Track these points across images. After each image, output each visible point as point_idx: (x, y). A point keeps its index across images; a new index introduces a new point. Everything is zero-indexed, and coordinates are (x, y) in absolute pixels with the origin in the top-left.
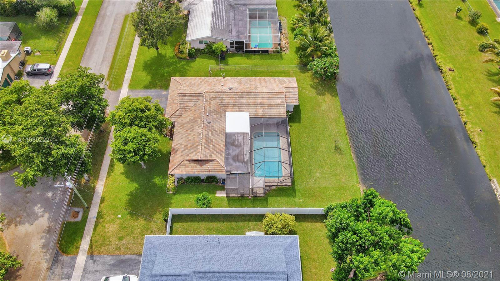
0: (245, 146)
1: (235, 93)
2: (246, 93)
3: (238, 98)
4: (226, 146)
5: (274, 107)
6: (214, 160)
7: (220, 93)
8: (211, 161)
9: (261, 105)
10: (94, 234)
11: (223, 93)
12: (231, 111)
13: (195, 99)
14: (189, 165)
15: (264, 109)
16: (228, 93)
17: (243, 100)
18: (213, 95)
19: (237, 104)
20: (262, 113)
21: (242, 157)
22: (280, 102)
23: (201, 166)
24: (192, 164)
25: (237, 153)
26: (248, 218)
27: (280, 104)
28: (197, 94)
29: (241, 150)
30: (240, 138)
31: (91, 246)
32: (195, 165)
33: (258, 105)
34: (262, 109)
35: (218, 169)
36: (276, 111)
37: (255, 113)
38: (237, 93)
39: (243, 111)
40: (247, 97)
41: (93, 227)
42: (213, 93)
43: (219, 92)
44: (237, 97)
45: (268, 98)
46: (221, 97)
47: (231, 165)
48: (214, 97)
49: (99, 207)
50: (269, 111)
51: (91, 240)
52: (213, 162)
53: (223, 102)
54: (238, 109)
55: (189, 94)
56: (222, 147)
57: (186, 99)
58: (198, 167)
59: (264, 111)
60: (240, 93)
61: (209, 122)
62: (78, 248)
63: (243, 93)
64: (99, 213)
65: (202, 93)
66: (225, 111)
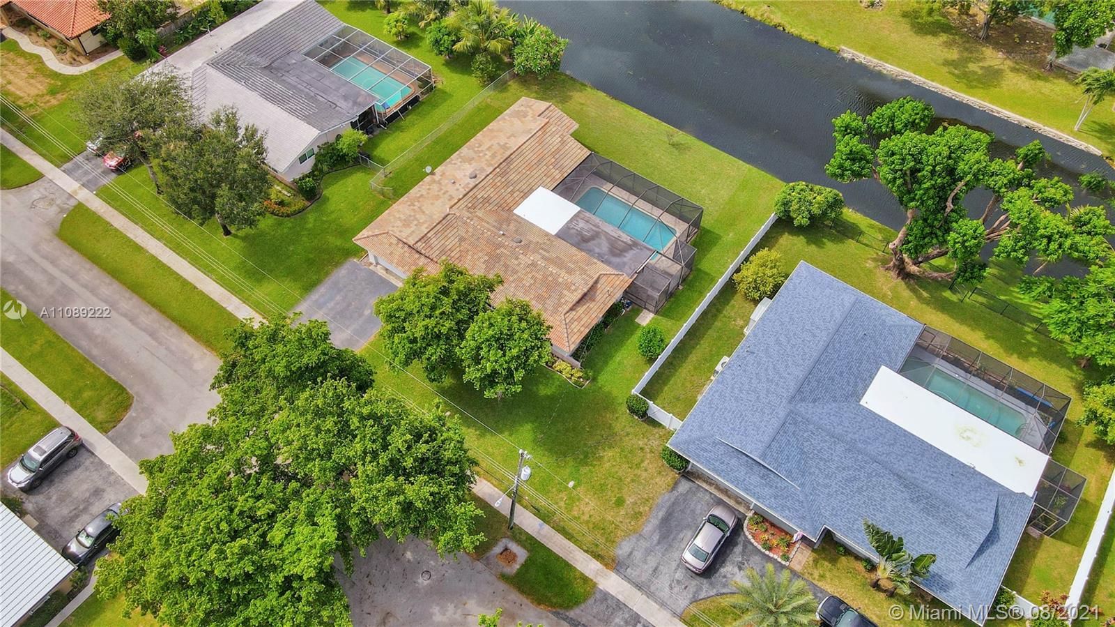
0: (601, 227)
1: (491, 176)
2: (504, 164)
3: (503, 180)
4: (582, 250)
5: (561, 153)
6: (599, 277)
7: (471, 194)
8: (596, 282)
9: (544, 163)
10: (577, 542)
11: (475, 190)
12: (517, 204)
13: (448, 231)
14: (578, 314)
15: (554, 165)
16: (482, 184)
17: (513, 176)
18: (466, 204)
19: (512, 188)
20: (557, 171)
21: (620, 243)
22: (560, 139)
23: (594, 300)
24: (581, 310)
25: (607, 245)
26: (714, 310)
27: (563, 142)
29: (606, 237)
30: (582, 224)
31: (598, 557)
32: (585, 307)
33: (540, 166)
34: (551, 167)
35: (618, 282)
36: (569, 155)
37: (549, 180)
38: (494, 173)
39: (531, 191)
40: (512, 167)
42: (461, 202)
43: (468, 192)
44: (499, 178)
45: (539, 147)
47: (625, 264)
48: (470, 205)
50: (562, 162)
51: (586, 551)
52: (601, 281)
54: (522, 194)
55: (432, 232)
56: (580, 255)
57: (436, 243)
59: (556, 167)
60: (498, 170)
61: (518, 240)
63: (502, 166)
64: (538, 513)
65: (447, 216)
66: (510, 211)
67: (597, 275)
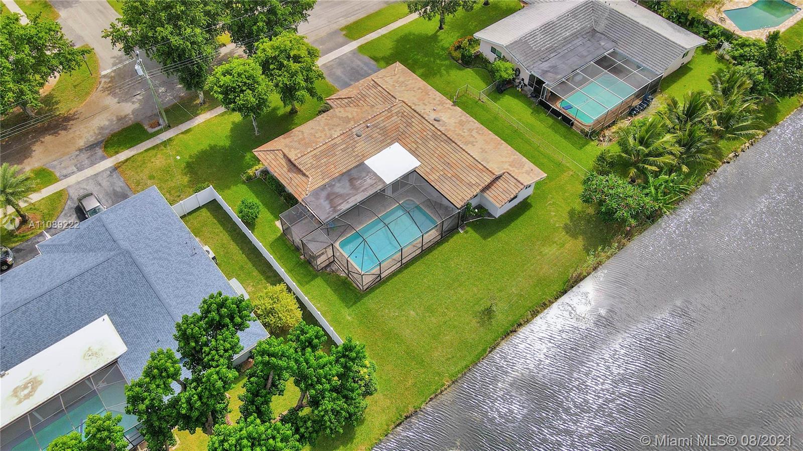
1: (433, 128)
2: (446, 138)
3: (429, 137)
4: (343, 175)
5: (458, 182)
6: (307, 176)
7: (416, 114)
8: (304, 175)
9: (446, 168)
10: (142, 153)
11: (420, 117)
12: (404, 145)
13: (381, 99)
14: (280, 159)
15: (445, 176)
16: (425, 122)
17: (432, 144)
18: (406, 111)
19: (420, 142)
20: (437, 178)
21: (341, 202)
22: (474, 182)
24: (283, 162)
25: (342, 193)
26: (270, 274)
27: (470, 185)
28: (390, 96)
29: (350, 194)
30: (369, 182)
31: (126, 161)
32: (285, 165)
33: (443, 165)
34: (442, 173)
36: (455, 189)
37: (428, 170)
38: (436, 131)
39: (416, 155)
40: (442, 143)
41: (150, 146)
42: (409, 108)
44: (431, 134)
45: (465, 166)
46: (413, 120)
47: (319, 198)
48: (405, 114)
49: (177, 135)
50: (448, 183)
51: (133, 156)
53: (408, 127)
54: (413, 149)
55: (381, 89)
57: (372, 92)
58: (285, 169)
59: (441, 177)
60: (439, 133)
61: (359, 134)
62: (117, 153)
63: (443, 136)
64: (170, 140)
65: (396, 99)
66: (398, 140)
67: (309, 176)
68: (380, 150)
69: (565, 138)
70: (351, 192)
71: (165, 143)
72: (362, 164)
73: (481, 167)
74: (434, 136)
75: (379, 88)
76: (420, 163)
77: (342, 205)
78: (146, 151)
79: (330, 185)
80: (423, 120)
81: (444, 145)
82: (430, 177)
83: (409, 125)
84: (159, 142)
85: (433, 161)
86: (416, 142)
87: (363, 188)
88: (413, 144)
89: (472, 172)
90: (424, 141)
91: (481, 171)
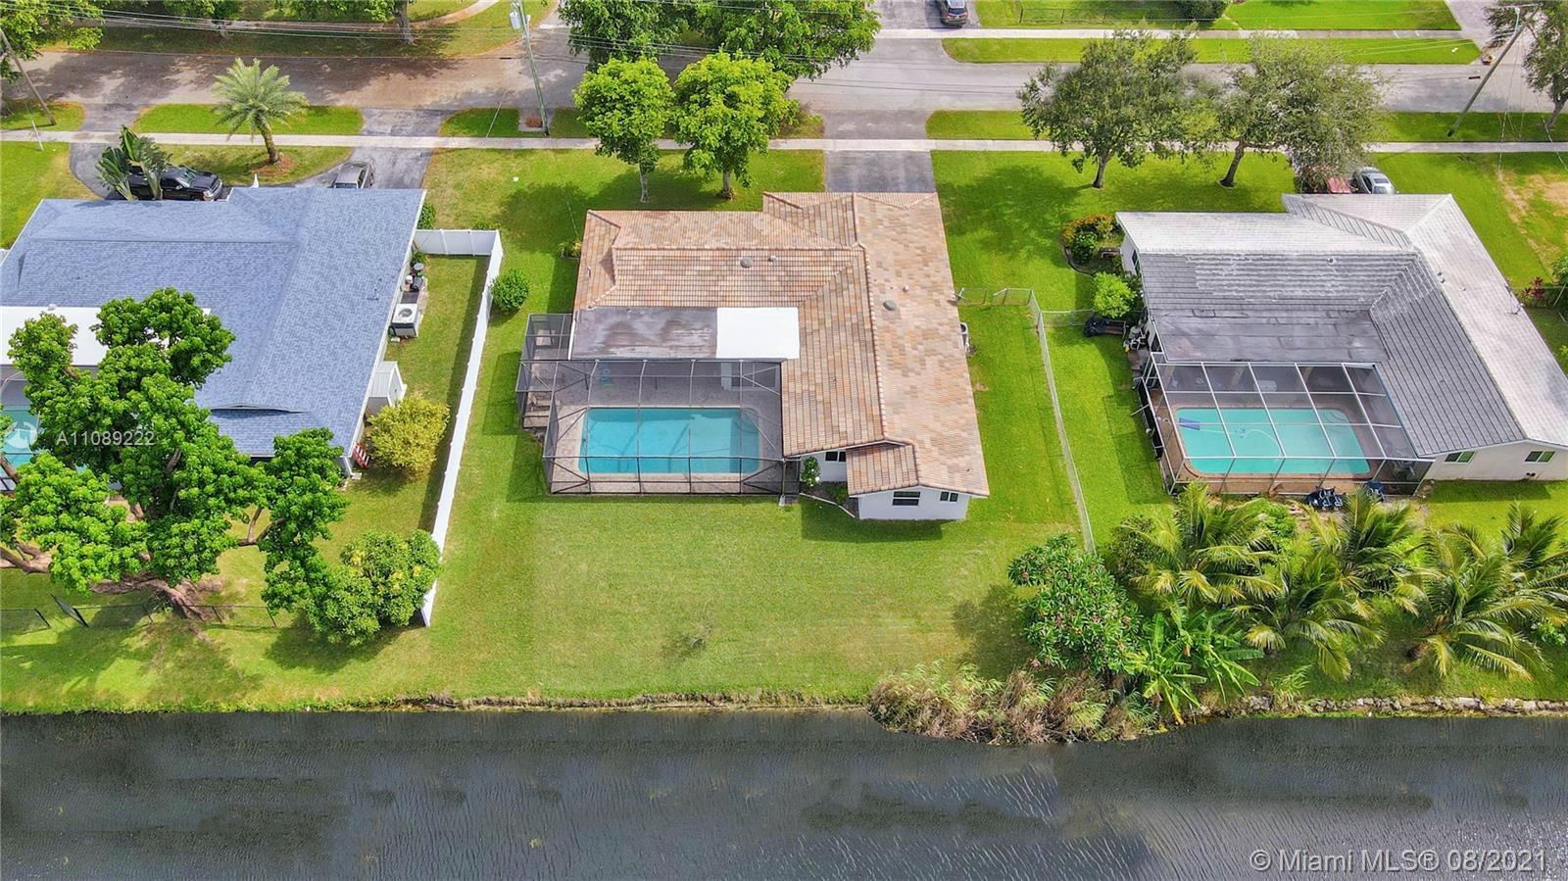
0: (667, 350)
1: (866, 314)
2: (869, 339)
3: (848, 323)
4: (667, 308)
5: (820, 416)
6: (614, 282)
7: (863, 280)
8: (611, 278)
9: (826, 384)
11: (864, 287)
12: (802, 318)
14: (606, 240)
15: (812, 396)
16: (865, 299)
17: (842, 336)
18: (855, 268)
19: (828, 325)
20: (799, 391)
22: (842, 429)
23: (601, 262)
24: (607, 246)
25: (640, 332)
27: (834, 430)
28: (852, 233)
29: (649, 340)
30: (694, 339)
31: (454, 150)
32: (605, 251)
33: (826, 376)
34: (812, 388)
35: (590, 294)
37: (798, 373)
38: (867, 320)
39: (803, 342)
40: (857, 344)
41: (501, 147)
42: (861, 265)
43: (867, 279)
44: (854, 321)
45: (854, 395)
46: (851, 286)
47: (598, 321)
48: (849, 270)
49: (546, 150)
50: (806, 407)
51: (467, 149)
53: (833, 294)
54: (809, 330)
56: (661, 299)
58: (599, 257)
59: (806, 394)
60: (867, 326)
61: (746, 263)
62: (454, 135)
63: (868, 334)
65: (856, 239)
66: (800, 304)
67: (617, 283)
68: (757, 304)
69: (1127, 469)
70: (653, 338)
71: (522, 153)
72: (714, 309)
73: (876, 412)
74: (856, 329)
75: (850, 213)
76: (798, 357)
77: (622, 349)
78: (488, 150)
79: (636, 313)
80: (865, 295)
81: (857, 349)
82: (791, 385)
83: (839, 291)
84: (516, 146)
85: (818, 363)
86: (821, 322)
87: (677, 343)
88: (816, 323)
89: (856, 412)
90: (835, 327)
91: (870, 418)
